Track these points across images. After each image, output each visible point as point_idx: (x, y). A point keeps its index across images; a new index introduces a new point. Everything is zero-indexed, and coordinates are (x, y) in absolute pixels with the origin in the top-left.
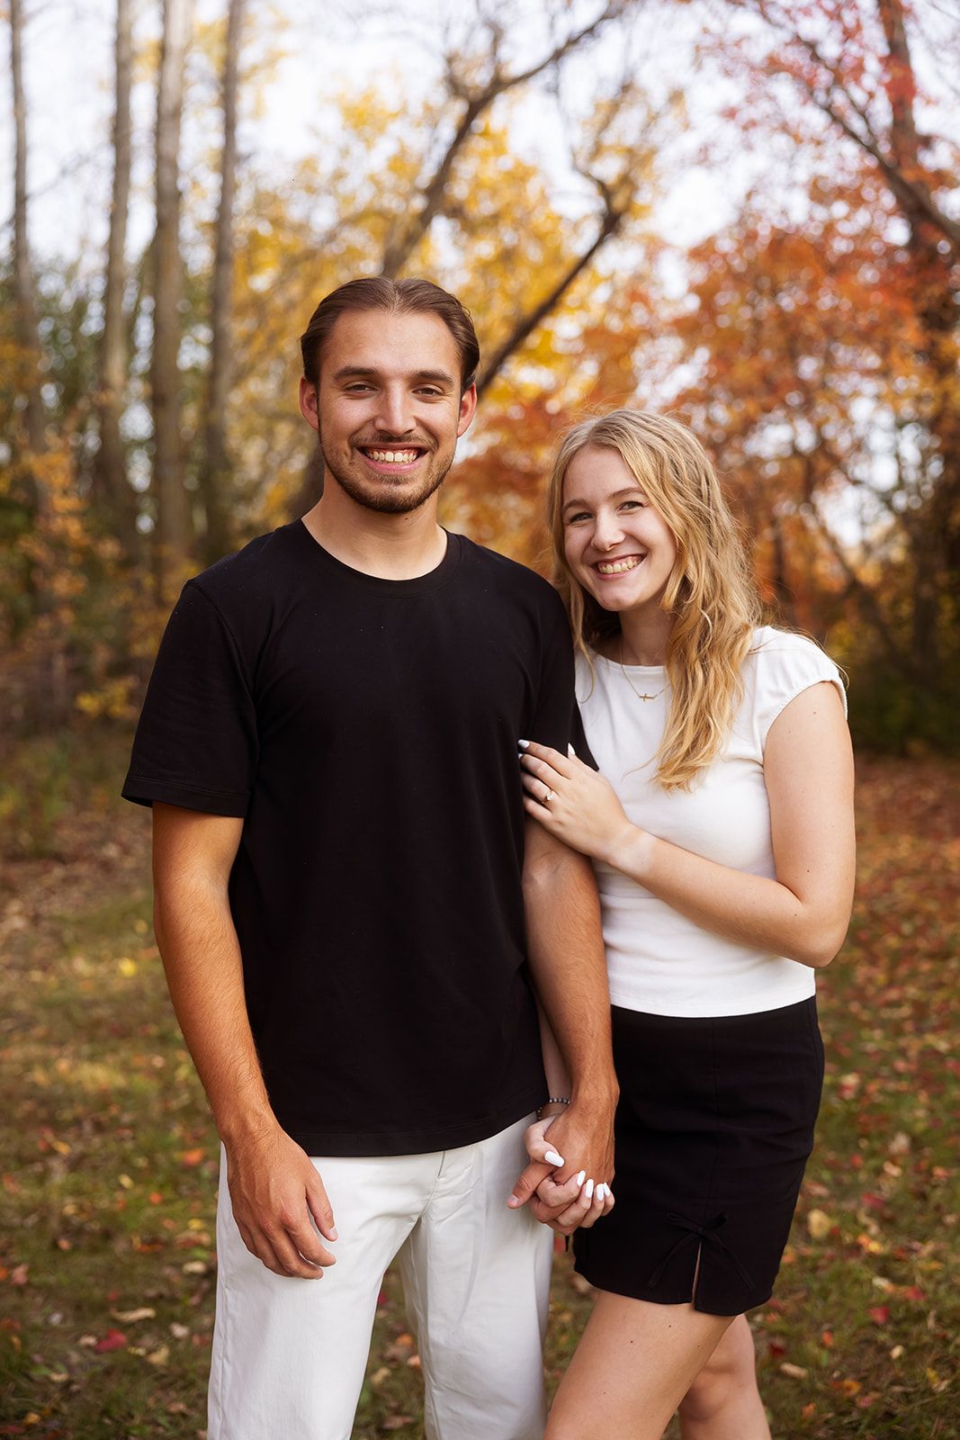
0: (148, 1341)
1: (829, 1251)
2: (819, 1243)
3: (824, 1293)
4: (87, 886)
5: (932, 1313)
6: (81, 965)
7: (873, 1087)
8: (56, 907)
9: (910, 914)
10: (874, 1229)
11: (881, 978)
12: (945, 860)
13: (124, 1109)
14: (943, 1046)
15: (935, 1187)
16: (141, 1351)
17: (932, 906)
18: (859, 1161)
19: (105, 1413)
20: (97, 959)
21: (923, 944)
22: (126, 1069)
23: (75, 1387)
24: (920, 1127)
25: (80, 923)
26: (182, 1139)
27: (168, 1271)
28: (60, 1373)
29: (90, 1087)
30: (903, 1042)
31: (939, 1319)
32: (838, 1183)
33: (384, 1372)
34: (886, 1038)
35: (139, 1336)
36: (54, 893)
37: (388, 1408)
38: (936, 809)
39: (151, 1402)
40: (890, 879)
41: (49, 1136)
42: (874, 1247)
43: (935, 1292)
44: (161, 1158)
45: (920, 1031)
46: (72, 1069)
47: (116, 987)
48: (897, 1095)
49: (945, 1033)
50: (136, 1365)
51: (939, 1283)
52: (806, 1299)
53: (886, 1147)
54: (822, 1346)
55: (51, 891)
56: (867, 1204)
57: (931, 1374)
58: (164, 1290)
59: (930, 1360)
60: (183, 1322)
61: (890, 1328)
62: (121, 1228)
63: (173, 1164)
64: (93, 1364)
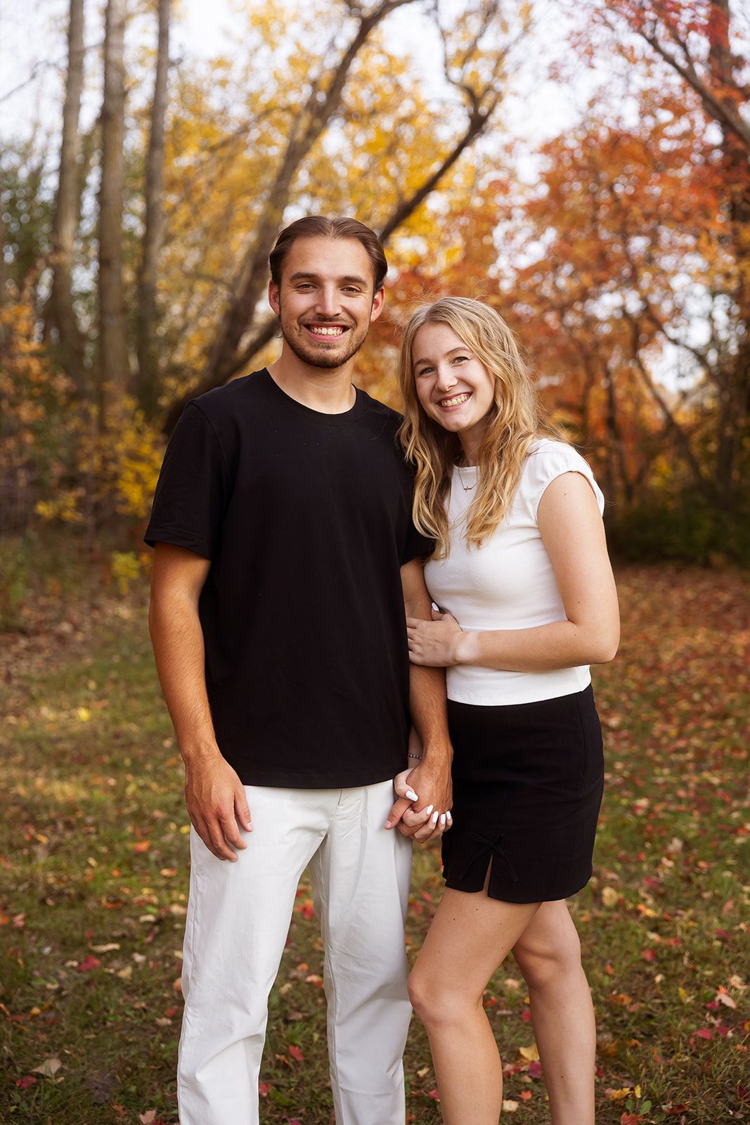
0: (116, 964)
1: (616, 915)
2: (609, 910)
3: (609, 940)
4: (47, 653)
5: (687, 954)
6: (47, 712)
7: (659, 808)
8: (23, 667)
9: (700, 686)
10: (650, 901)
11: (673, 732)
12: (733, 646)
13: (88, 814)
14: (716, 781)
15: (698, 874)
16: (112, 971)
17: (719, 680)
18: (643, 857)
19: (89, 1007)
20: (59, 708)
21: (707, 708)
22: (87, 785)
23: (64, 993)
24: (691, 835)
25: (44, 681)
26: (133, 834)
27: (127, 920)
28: (53, 984)
29: (60, 798)
30: (685, 777)
31: (691, 958)
32: (627, 871)
33: (288, 986)
34: (672, 774)
35: (109, 961)
36: (21, 658)
37: (292, 1007)
38: (729, 608)
39: (121, 1001)
40: (687, 660)
41: (32, 830)
42: (649, 913)
43: (691, 942)
44: (117, 847)
45: (699, 770)
46: (46, 785)
47: (76, 729)
48: (677, 814)
49: (717, 772)
50: (109, 978)
51: (693, 936)
52: (596, 944)
53: (665, 847)
54: (606, 973)
55: (18, 656)
56: (646, 885)
57: (682, 991)
58: (126, 932)
59: (682, 983)
60: (141, 953)
61: (656, 964)
62: (92, 892)
63: (127, 851)
64: (76, 978)
